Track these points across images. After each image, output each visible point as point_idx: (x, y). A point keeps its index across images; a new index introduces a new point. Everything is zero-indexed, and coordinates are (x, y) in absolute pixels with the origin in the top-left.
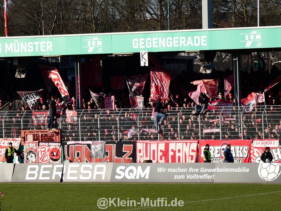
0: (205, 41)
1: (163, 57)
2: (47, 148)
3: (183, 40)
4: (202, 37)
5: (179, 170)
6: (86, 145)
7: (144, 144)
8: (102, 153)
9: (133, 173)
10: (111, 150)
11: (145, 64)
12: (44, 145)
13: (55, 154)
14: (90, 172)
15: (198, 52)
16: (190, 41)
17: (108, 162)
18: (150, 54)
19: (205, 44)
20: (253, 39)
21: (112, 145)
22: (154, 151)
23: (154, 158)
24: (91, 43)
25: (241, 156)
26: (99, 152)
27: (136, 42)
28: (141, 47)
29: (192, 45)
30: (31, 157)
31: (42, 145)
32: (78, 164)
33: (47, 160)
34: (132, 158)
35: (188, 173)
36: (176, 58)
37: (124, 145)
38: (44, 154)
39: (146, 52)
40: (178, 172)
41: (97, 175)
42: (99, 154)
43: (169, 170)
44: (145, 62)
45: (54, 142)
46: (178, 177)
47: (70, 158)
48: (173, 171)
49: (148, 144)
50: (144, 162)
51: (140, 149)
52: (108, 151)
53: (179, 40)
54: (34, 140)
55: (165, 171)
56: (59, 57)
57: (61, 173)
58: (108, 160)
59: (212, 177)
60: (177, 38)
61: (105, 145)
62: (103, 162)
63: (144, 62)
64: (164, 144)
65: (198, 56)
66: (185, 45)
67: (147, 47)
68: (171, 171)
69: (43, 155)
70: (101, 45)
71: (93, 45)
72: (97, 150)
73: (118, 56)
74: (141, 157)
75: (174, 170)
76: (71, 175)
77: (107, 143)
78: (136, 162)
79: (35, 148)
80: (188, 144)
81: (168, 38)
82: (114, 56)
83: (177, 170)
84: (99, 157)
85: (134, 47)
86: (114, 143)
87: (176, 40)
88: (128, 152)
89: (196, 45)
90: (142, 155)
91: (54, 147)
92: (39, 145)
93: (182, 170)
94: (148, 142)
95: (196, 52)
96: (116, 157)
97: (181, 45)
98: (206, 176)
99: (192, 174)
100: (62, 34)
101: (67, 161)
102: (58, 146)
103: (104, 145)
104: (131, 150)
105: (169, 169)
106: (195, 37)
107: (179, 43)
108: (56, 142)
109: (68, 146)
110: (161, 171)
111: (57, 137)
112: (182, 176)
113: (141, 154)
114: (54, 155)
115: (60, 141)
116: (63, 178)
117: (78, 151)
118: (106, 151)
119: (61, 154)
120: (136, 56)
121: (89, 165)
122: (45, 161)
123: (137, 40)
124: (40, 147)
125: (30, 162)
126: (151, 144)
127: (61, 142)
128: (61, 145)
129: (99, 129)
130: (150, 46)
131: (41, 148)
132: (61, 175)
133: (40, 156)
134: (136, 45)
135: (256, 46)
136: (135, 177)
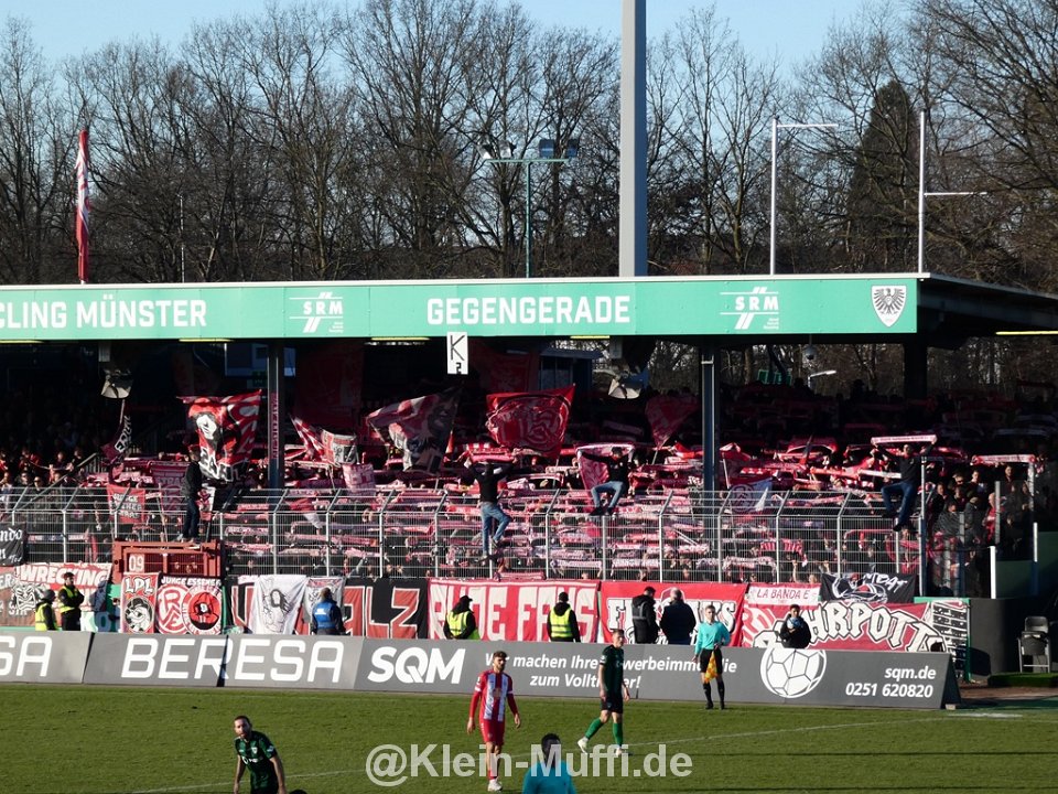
0: (625, 309)
2: (183, 593)
4: (619, 299)
5: (545, 662)
7: (451, 589)
9: (417, 667)
10: (358, 602)
11: (460, 367)
12: (175, 585)
13: (204, 608)
14: (299, 662)
15: (605, 339)
16: (584, 310)
18: (478, 345)
19: (626, 320)
20: (757, 308)
21: (362, 589)
24: (314, 307)
27: (435, 307)
28: (450, 321)
29: (590, 320)
30: (140, 614)
31: (169, 585)
33: (182, 626)
34: (415, 626)
35: (570, 671)
36: (545, 353)
37: (395, 589)
38: (174, 608)
39: (463, 337)
40: (542, 666)
41: (317, 669)
43: (517, 661)
44: (460, 364)
45: (202, 577)
46: (542, 682)
47: (245, 623)
48: (528, 665)
49: (462, 587)
51: (438, 601)
52: (351, 605)
53: (553, 306)
54: (148, 569)
56: (224, 342)
57: (220, 661)
58: (351, 630)
59: (635, 684)
60: (550, 300)
61: (343, 590)
63: (458, 361)
64: (506, 589)
65: (605, 352)
66: (569, 320)
67: (467, 321)
68: (523, 665)
69: (170, 612)
70: (341, 312)
71: (318, 313)
73: (388, 344)
75: (531, 662)
76: (248, 668)
77: (348, 582)
78: (427, 637)
79: (151, 590)
81: (524, 300)
82: (375, 344)
83: (539, 662)
85: (431, 321)
86: (367, 583)
87: (546, 305)
88: (407, 608)
89: (599, 319)
91: (203, 591)
92: (160, 584)
93: (553, 663)
94: (461, 583)
95: (599, 341)
96: (373, 621)
97: (559, 320)
99: (580, 672)
100: (234, 280)
101: (236, 630)
102: (214, 587)
103: (340, 588)
104: (413, 603)
105: (516, 659)
106: (599, 300)
107: (553, 314)
108: (208, 577)
109: (242, 588)
111: (212, 562)
112: (554, 678)
114: (201, 613)
115: (219, 575)
116: (226, 677)
120: (437, 346)
121: (299, 643)
122: (177, 628)
123: (439, 302)
124: (164, 590)
125: (136, 629)
126: (471, 589)
127: (221, 578)
128: (223, 584)
130: (474, 321)
131: (167, 593)
132: (220, 668)
133: (163, 614)
134: (436, 317)
135: (765, 327)
136: (424, 677)
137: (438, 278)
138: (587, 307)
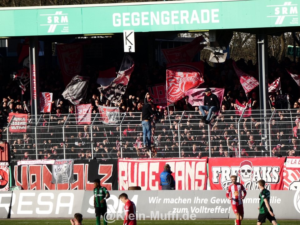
0: (217, 16)
1: (156, 40)
3: (185, 15)
4: (213, 11)
5: (180, 201)
6: (46, 165)
7: (130, 164)
8: (69, 176)
9: (113, 205)
10: (81, 172)
11: (131, 49)
14: (51, 204)
15: (206, 32)
16: (195, 17)
17: (76, 189)
18: (138, 36)
19: (218, 21)
20: (286, 13)
21: (83, 165)
22: (143, 173)
23: (143, 184)
24: (53, 19)
25: (269, 180)
26: (65, 174)
27: (117, 17)
28: (125, 25)
29: (198, 22)
32: (33, 192)
34: (111, 184)
35: (193, 205)
36: (175, 40)
37: (100, 165)
39: (132, 33)
40: (179, 203)
41: (60, 208)
42: (64, 178)
43: (166, 201)
44: (131, 47)
46: (179, 211)
47: (22, 184)
48: (171, 203)
49: (135, 163)
50: (129, 190)
51: (123, 170)
52: (77, 174)
53: (179, 15)
55: (159, 203)
56: (6, 39)
57: (9, 205)
58: (77, 187)
59: (227, 211)
60: (177, 12)
61: (73, 165)
62: (69, 189)
63: (129, 46)
64: (159, 163)
65: (206, 39)
66: (187, 22)
67: (134, 24)
68: (169, 203)
70: (67, 21)
71: (55, 22)
72: (61, 172)
73: (92, 37)
74: (125, 181)
75: (173, 201)
76: (24, 208)
77: (75, 162)
78: (117, 189)
80: (193, 163)
81: (163, 13)
82: (85, 38)
83: (177, 201)
84: (64, 182)
85: (115, 25)
86: (86, 162)
87: (175, 14)
88: (106, 175)
89: (203, 21)
90: (127, 180)
93: (184, 201)
94: (135, 161)
95: (203, 33)
96: (89, 182)
97: (182, 23)
98: (219, 209)
99: (198, 206)
100: (10, 6)
101: (17, 188)
102: (5, 166)
103: (71, 165)
104: (109, 172)
105: (165, 199)
106: (203, 11)
107: (179, 20)
108: (2, 161)
109: (20, 167)
110: (153, 202)
111: (3, 154)
112: (185, 209)
113: (125, 178)
115: (7, 160)
116: (12, 213)
117: (34, 173)
118: (74, 174)
119: (9, 178)
120: (118, 38)
121: (50, 194)
123: (119, 15)
126: (140, 163)
127: (9, 161)
128: (9, 165)
129: (64, 142)
130: (138, 24)
132: (9, 208)
134: (117, 23)
135: (291, 23)
136: (117, 210)
137: (117, 2)
138: (197, 16)
